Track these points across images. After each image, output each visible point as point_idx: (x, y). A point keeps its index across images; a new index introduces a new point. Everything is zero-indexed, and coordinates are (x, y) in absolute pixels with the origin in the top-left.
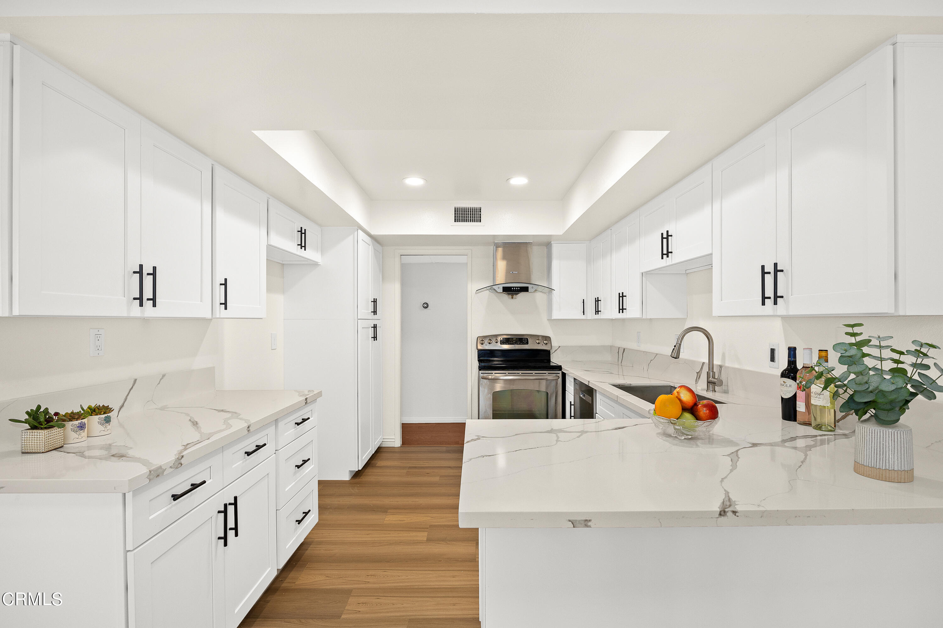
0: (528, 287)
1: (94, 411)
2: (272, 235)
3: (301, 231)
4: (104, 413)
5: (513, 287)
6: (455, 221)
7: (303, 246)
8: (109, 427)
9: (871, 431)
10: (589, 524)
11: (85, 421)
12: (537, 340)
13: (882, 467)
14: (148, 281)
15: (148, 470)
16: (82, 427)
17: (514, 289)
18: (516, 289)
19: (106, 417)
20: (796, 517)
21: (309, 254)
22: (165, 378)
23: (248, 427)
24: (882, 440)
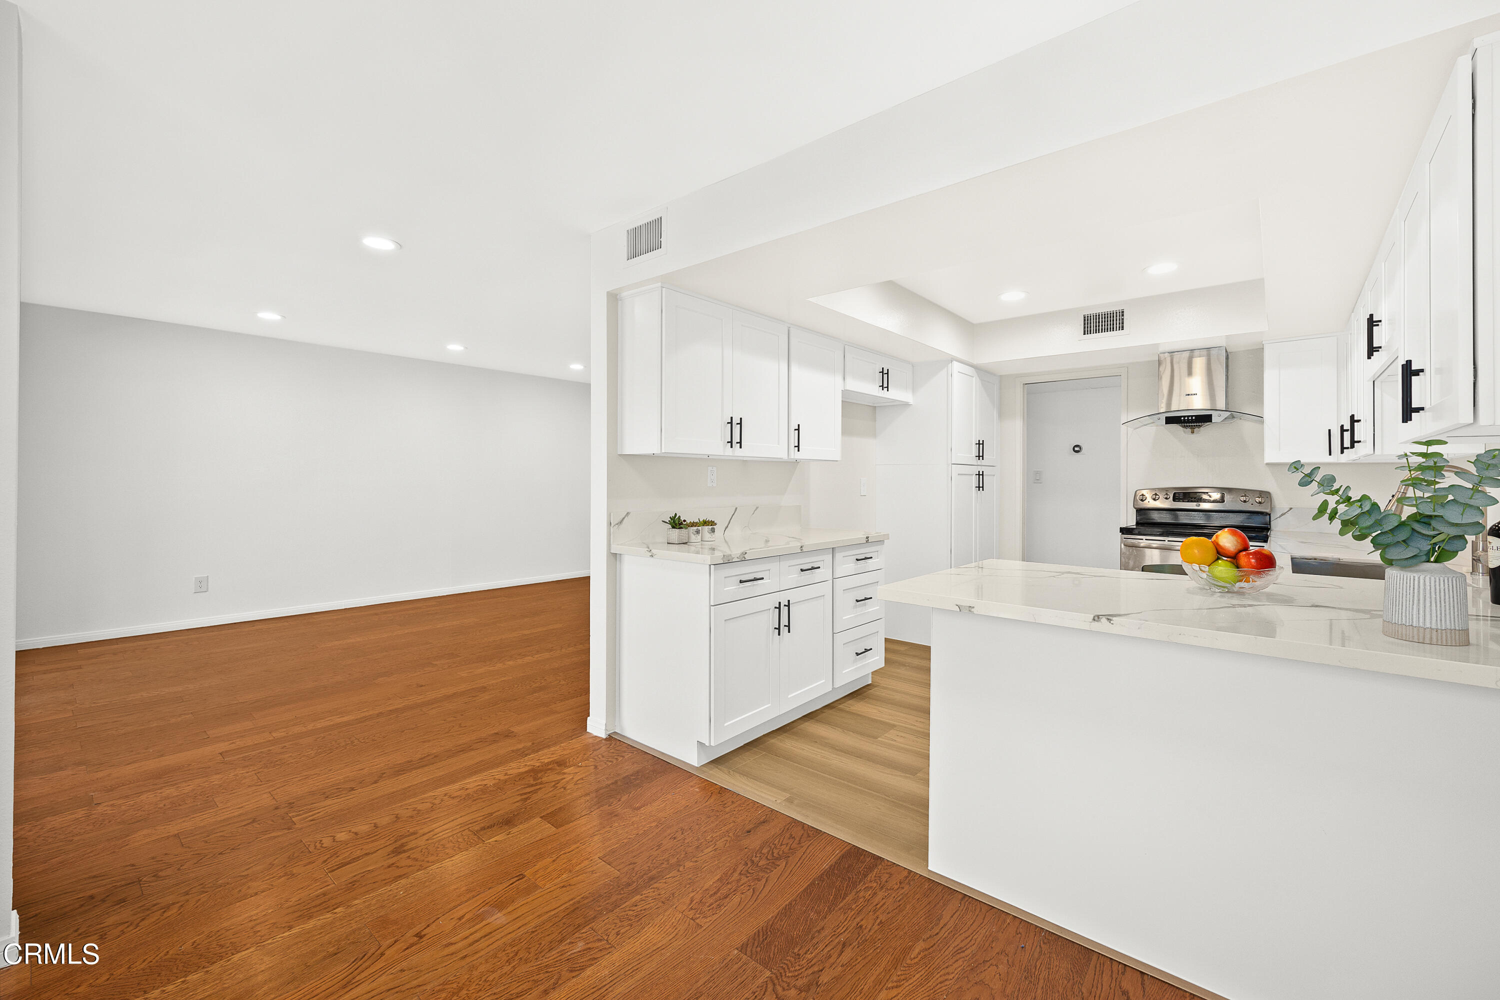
0: (1211, 415)
1: (706, 523)
2: (848, 380)
3: (883, 372)
4: (711, 525)
5: (1184, 417)
6: (1085, 334)
7: (884, 386)
8: (714, 536)
9: (1402, 578)
10: (972, 610)
11: (700, 528)
12: (1242, 497)
13: (1398, 622)
14: (737, 429)
15: (722, 554)
16: (698, 532)
17: (1184, 420)
18: (1188, 419)
19: (712, 528)
20: (1180, 634)
21: (894, 394)
22: (758, 510)
23: (801, 547)
24: (1398, 588)
